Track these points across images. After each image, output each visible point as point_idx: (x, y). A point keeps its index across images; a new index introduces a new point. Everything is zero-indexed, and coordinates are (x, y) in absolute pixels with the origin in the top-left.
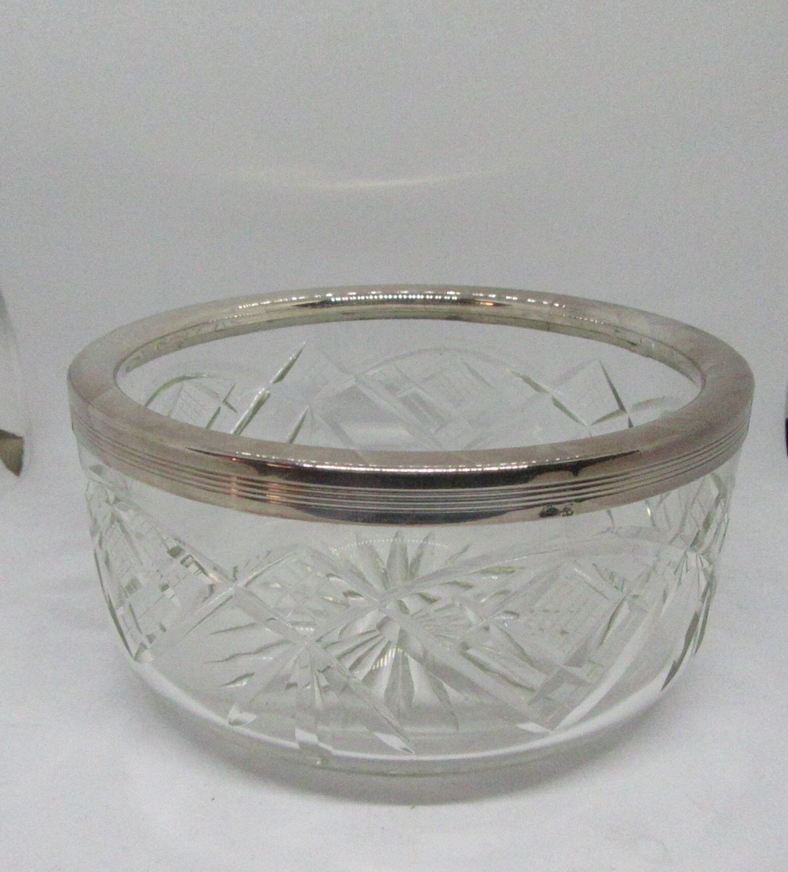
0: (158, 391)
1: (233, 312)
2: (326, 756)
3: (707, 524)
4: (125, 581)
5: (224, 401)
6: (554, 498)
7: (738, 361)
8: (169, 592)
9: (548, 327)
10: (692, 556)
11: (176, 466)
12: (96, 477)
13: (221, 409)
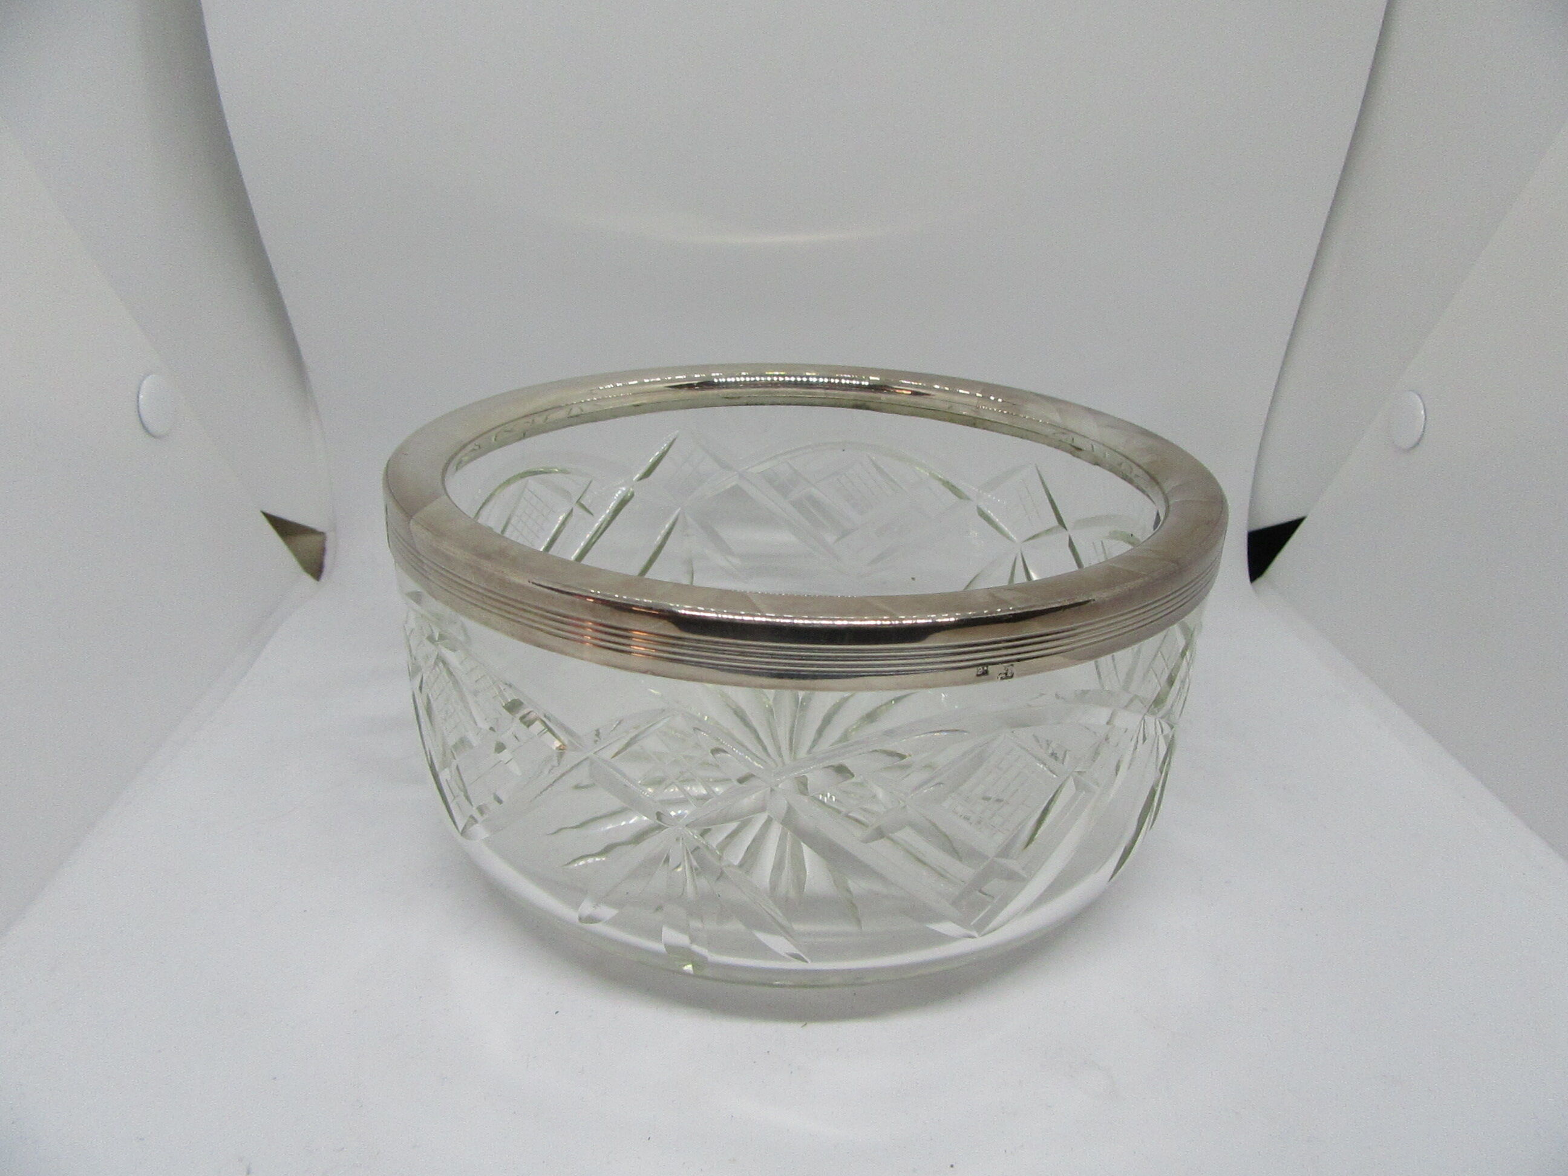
0: (496, 490)
1: (591, 393)
2: (700, 963)
3: (1171, 681)
4: (452, 740)
5: (578, 502)
6: (994, 657)
7: (1207, 480)
8: (505, 755)
9: (973, 422)
10: (1150, 720)
11: (520, 606)
12: (417, 607)
13: (574, 511)
